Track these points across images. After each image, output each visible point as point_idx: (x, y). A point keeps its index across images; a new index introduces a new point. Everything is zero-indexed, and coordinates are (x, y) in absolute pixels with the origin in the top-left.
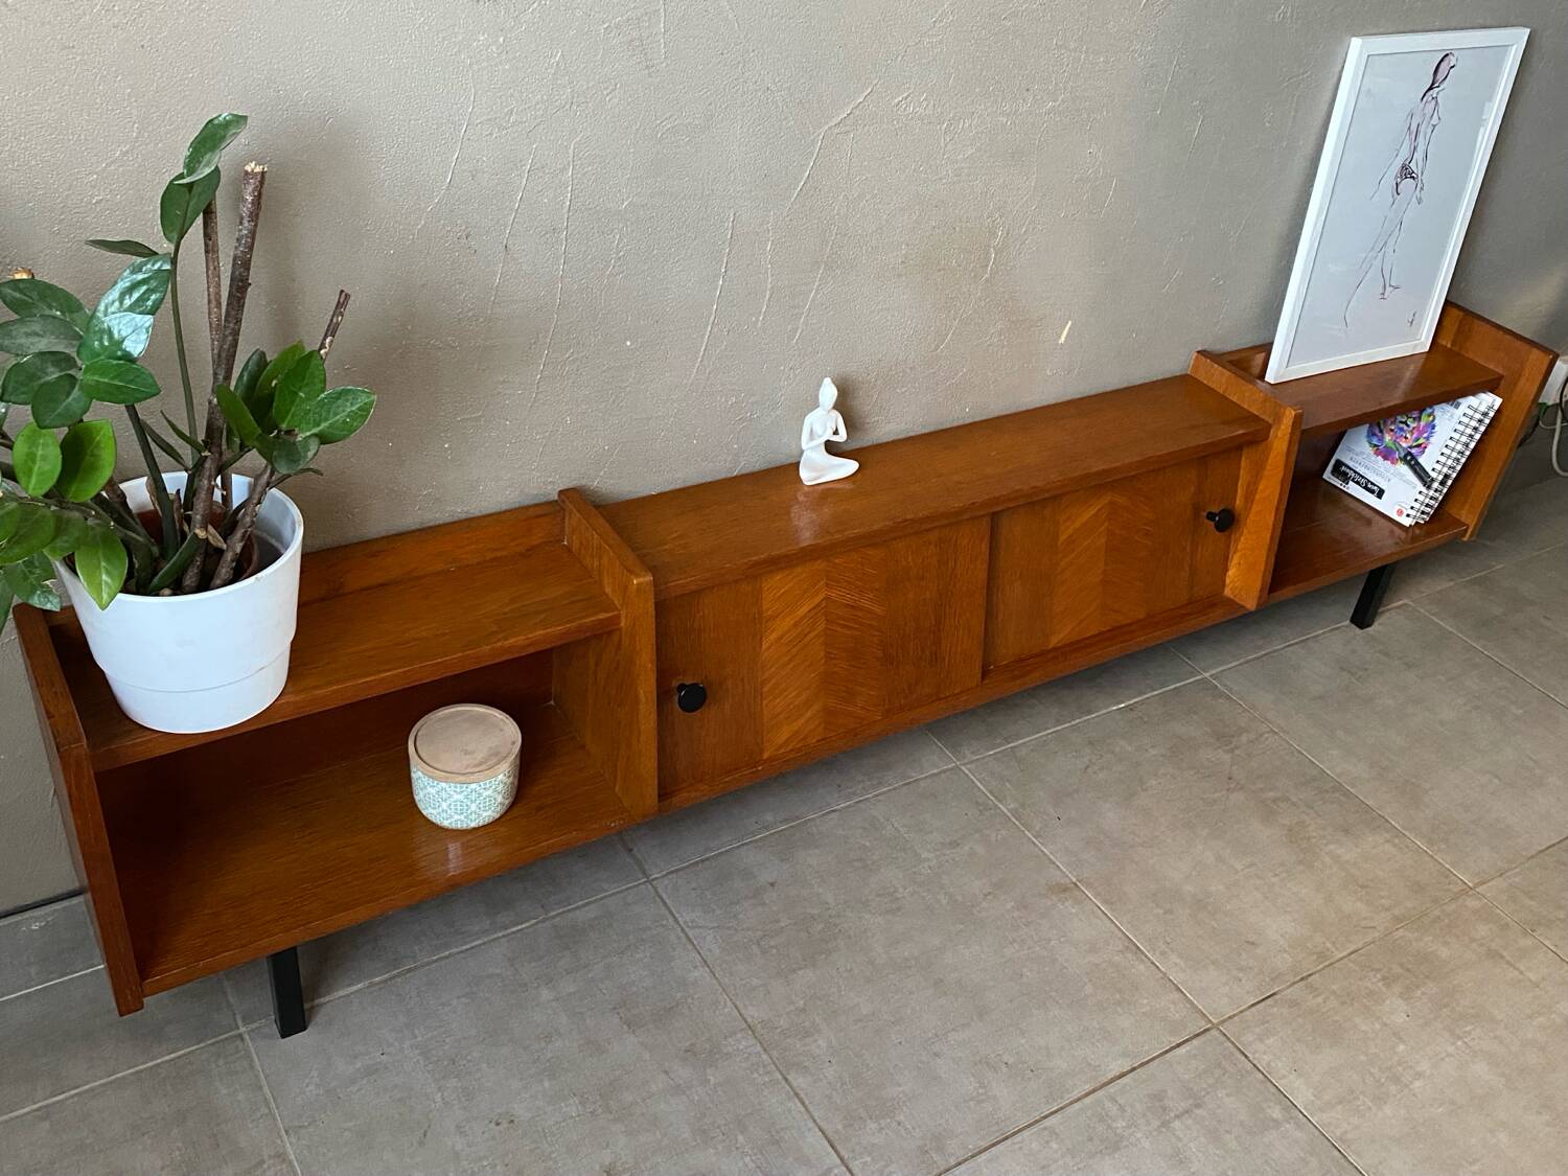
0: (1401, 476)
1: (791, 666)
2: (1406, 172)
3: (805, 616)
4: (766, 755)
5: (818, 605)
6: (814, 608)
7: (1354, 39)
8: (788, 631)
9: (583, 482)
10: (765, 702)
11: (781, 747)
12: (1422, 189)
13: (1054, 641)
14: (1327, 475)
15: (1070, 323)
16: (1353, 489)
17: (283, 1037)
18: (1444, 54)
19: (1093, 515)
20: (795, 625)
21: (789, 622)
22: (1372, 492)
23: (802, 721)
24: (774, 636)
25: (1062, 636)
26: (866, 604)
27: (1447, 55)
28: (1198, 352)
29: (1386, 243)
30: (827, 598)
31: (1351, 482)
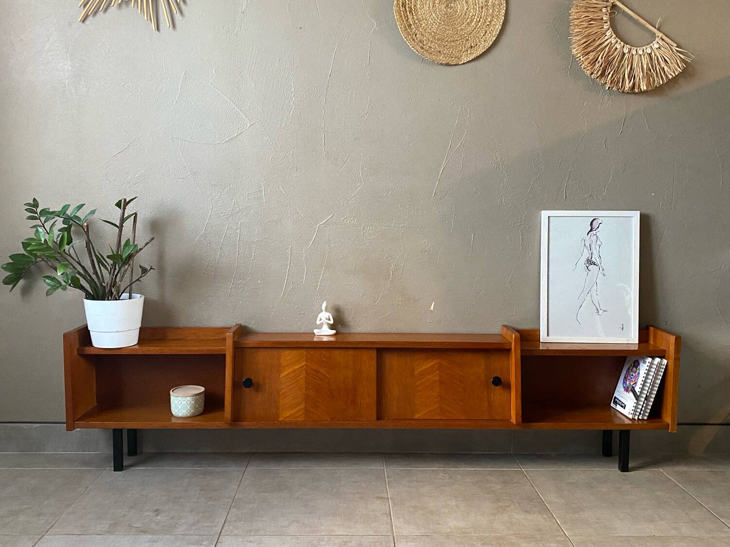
0: (630, 397)
1: (291, 387)
2: (590, 262)
3: (297, 369)
4: (280, 420)
5: (303, 366)
6: (301, 367)
7: (542, 211)
8: (290, 373)
9: (247, 324)
10: (280, 398)
11: (286, 418)
12: (603, 270)
13: (416, 417)
14: (612, 405)
15: (433, 303)
16: (619, 408)
17: (114, 471)
18: (594, 218)
19: (431, 366)
20: (293, 372)
21: (290, 370)
22: (622, 406)
23: (296, 410)
24: (286, 373)
25: (420, 415)
26: (322, 371)
27: (595, 219)
28: (503, 325)
29: (590, 290)
30: (306, 365)
31: (618, 405)
